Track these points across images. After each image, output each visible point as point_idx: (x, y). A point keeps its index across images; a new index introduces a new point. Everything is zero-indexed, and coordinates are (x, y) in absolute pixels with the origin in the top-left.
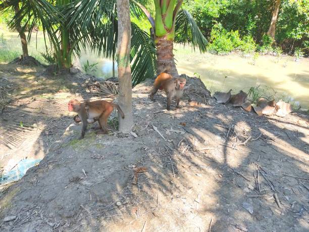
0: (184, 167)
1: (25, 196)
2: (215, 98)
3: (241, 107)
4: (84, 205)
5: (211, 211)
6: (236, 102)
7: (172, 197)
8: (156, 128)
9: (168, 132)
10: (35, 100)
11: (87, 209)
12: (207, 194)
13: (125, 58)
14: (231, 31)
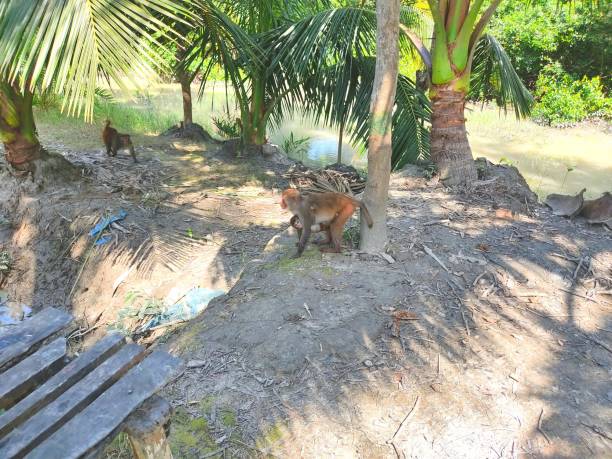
0: (486, 319)
1: (217, 334)
2: (547, 205)
3: (606, 225)
4: (312, 357)
5: (541, 396)
6: (593, 214)
7: (465, 365)
8: (429, 251)
9: (453, 258)
10: (206, 196)
11: (316, 365)
12: (533, 368)
13: (384, 119)
14: (581, 79)
